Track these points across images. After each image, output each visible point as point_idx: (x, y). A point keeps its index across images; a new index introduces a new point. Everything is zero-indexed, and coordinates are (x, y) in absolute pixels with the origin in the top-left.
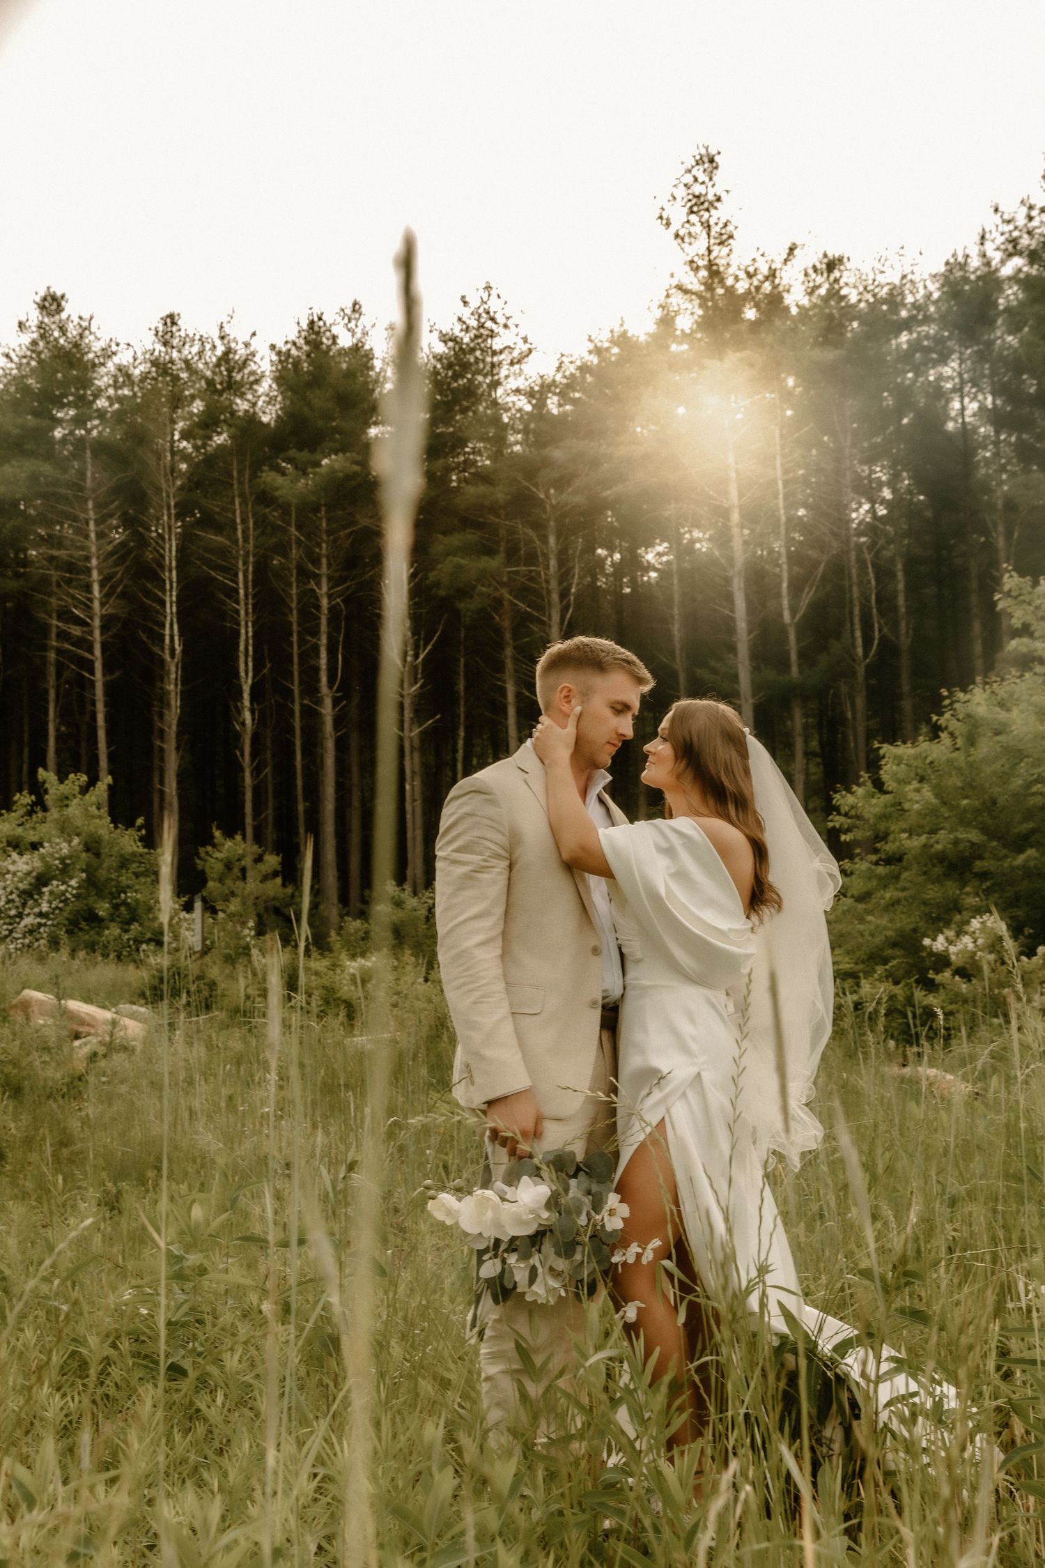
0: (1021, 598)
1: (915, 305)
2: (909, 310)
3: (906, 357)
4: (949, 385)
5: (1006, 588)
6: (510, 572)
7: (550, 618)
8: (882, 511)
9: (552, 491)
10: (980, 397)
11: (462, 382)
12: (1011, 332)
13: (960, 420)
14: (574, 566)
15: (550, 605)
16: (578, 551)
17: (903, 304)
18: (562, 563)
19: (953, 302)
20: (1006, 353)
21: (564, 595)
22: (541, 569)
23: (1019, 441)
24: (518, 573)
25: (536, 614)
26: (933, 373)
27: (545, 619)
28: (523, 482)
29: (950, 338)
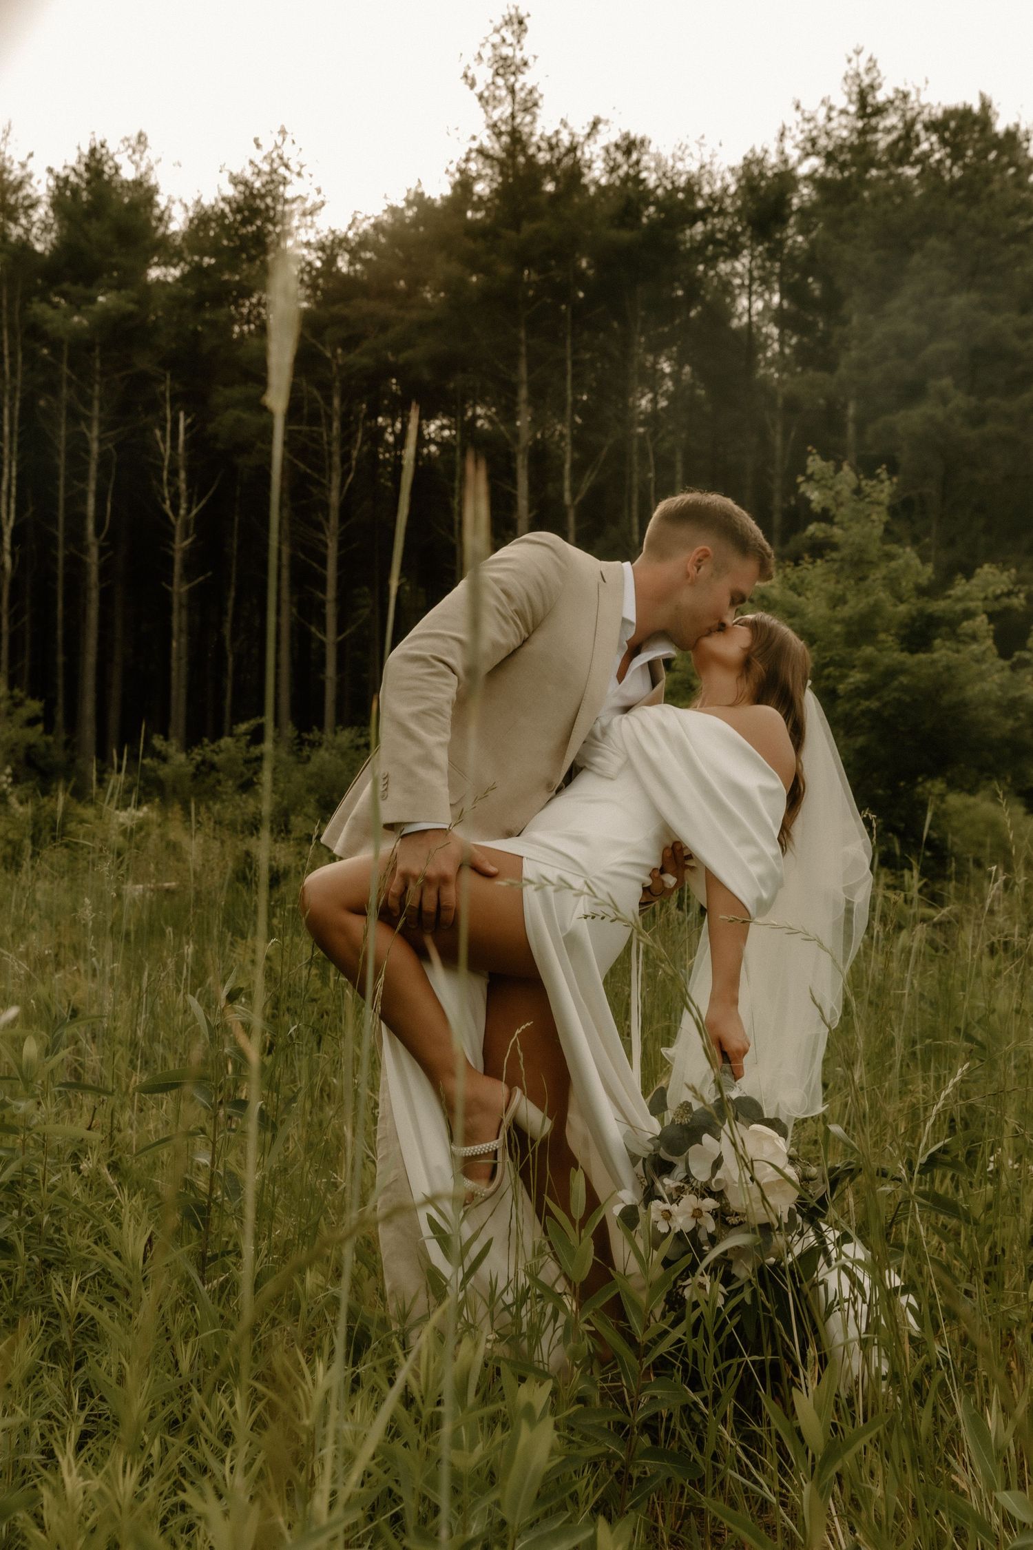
0: (823, 482)
1: (712, 198)
2: (705, 201)
3: (698, 250)
4: (737, 281)
5: (809, 471)
6: (291, 431)
7: (330, 481)
8: (663, 403)
9: (339, 351)
10: (767, 296)
11: (251, 229)
12: (800, 232)
13: (745, 319)
14: (357, 431)
15: (330, 466)
16: (362, 416)
17: (699, 194)
18: (345, 425)
19: (748, 197)
20: (797, 253)
21: (346, 458)
22: (323, 430)
23: (799, 343)
24: (299, 432)
25: (316, 476)
26: (724, 267)
27: (325, 481)
28: (314, 341)
29: (743, 233)
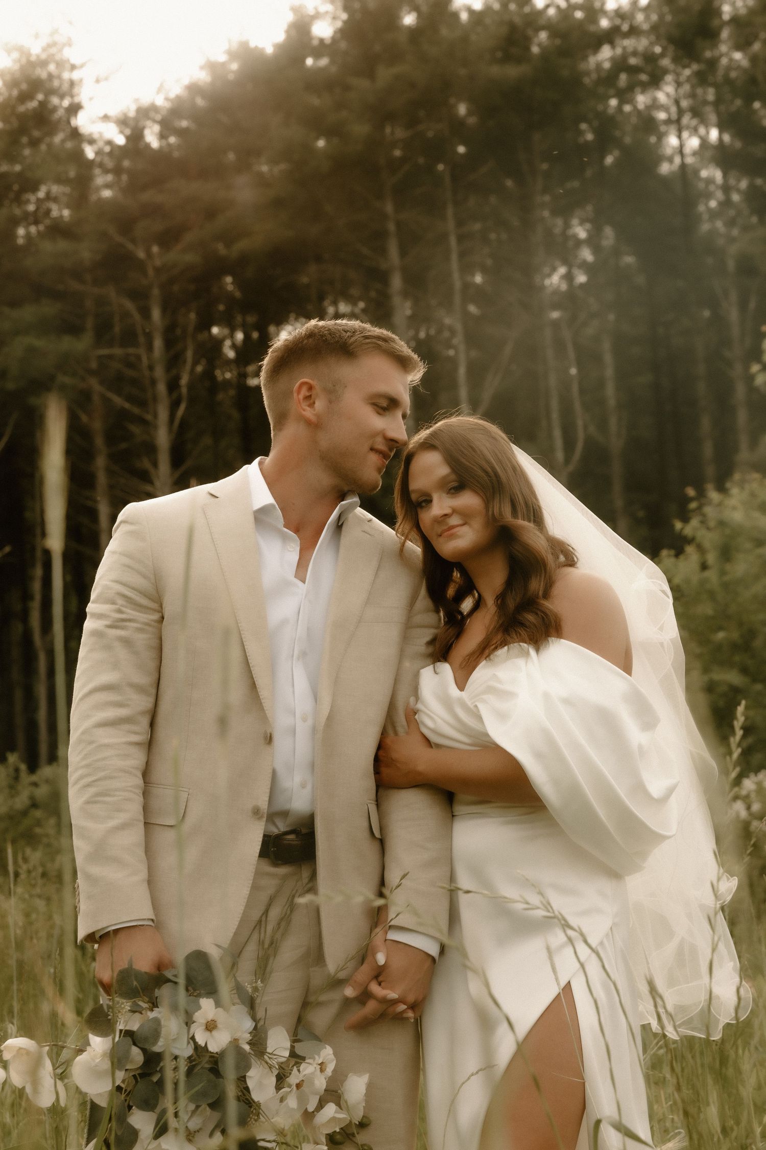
1: (619, 14)
2: (611, 19)
3: (608, 79)
4: (662, 116)
6: (100, 357)
7: (155, 416)
8: (581, 278)
9: (155, 249)
10: (702, 131)
11: (33, 105)
12: (738, 47)
13: (677, 160)
14: (184, 350)
15: (155, 399)
16: (191, 329)
17: (603, 12)
18: (170, 342)
19: (666, 9)
20: (733, 74)
21: (173, 385)
22: (142, 351)
23: (752, 187)
24: (110, 357)
25: (136, 410)
26: (642, 100)
27: (149, 417)
28: (119, 239)
29: (662, 55)
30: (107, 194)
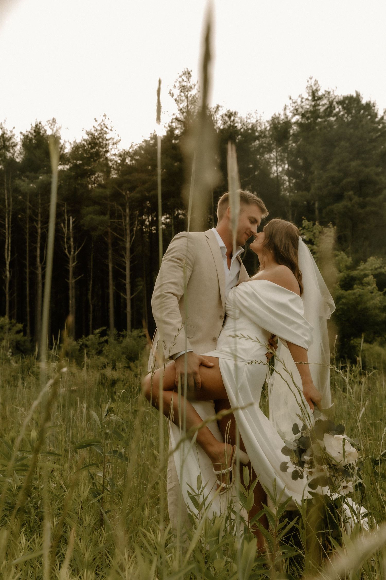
0: (309, 230)
1: (261, 132)
2: (259, 133)
3: (257, 150)
4: (272, 161)
5: (303, 226)
6: (111, 222)
7: (126, 239)
9: (128, 192)
10: (283, 166)
11: (94, 150)
12: (294, 142)
13: (275, 174)
14: (135, 221)
15: (126, 234)
16: (137, 215)
17: (256, 130)
18: (131, 219)
19: (274, 131)
20: (293, 150)
21: (132, 231)
22: (123, 221)
23: (296, 182)
24: (114, 222)
25: (121, 237)
26: (267, 156)
27: (124, 240)
28: (118, 189)
29: (273, 144)
30: (115, 176)
